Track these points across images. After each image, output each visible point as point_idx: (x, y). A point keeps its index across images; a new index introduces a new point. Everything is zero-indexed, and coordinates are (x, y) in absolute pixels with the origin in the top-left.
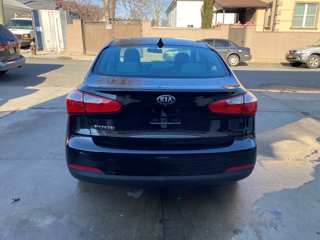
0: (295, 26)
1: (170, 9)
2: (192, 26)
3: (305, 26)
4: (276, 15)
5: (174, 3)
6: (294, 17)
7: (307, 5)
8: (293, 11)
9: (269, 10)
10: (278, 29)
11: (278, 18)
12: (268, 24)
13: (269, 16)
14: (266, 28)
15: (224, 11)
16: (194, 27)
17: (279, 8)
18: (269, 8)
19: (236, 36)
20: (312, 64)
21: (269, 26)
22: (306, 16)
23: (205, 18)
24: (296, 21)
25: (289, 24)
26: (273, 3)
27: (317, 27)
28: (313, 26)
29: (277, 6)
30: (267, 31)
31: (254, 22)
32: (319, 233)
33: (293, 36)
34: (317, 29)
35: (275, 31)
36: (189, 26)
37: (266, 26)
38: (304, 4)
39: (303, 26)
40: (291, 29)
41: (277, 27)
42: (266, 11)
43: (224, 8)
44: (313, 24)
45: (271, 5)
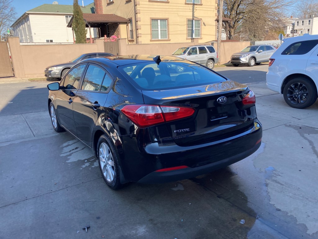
0: (153, 38)
1: (19, 23)
2: (51, 41)
3: (161, 38)
4: (137, 29)
5: (25, 17)
6: (152, 31)
7: (159, 21)
8: (150, 26)
9: (129, 25)
10: (141, 42)
11: (139, 31)
12: (131, 37)
13: (131, 30)
14: (130, 41)
15: (90, 26)
16: (53, 42)
17: (139, 23)
18: (129, 23)
19: (111, 49)
20: (179, 69)
21: (132, 39)
22: (161, 30)
23: (79, 33)
24: (154, 34)
25: (149, 37)
26: (132, 19)
27: (170, 39)
28: (167, 38)
29: (136, 21)
30: (131, 43)
31: (119, 35)
32: (300, 171)
33: (157, 47)
34: (170, 40)
35: (140, 43)
36: (48, 41)
37: (130, 39)
38: (157, 20)
39: (160, 38)
40: (151, 41)
41: (140, 39)
42: (127, 25)
43: (89, 23)
44: (167, 37)
45: (130, 21)
